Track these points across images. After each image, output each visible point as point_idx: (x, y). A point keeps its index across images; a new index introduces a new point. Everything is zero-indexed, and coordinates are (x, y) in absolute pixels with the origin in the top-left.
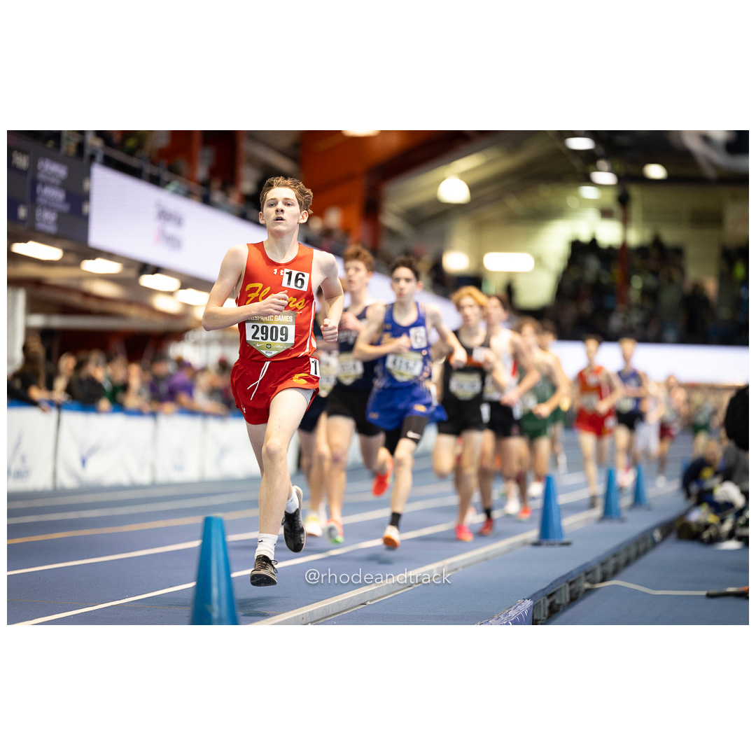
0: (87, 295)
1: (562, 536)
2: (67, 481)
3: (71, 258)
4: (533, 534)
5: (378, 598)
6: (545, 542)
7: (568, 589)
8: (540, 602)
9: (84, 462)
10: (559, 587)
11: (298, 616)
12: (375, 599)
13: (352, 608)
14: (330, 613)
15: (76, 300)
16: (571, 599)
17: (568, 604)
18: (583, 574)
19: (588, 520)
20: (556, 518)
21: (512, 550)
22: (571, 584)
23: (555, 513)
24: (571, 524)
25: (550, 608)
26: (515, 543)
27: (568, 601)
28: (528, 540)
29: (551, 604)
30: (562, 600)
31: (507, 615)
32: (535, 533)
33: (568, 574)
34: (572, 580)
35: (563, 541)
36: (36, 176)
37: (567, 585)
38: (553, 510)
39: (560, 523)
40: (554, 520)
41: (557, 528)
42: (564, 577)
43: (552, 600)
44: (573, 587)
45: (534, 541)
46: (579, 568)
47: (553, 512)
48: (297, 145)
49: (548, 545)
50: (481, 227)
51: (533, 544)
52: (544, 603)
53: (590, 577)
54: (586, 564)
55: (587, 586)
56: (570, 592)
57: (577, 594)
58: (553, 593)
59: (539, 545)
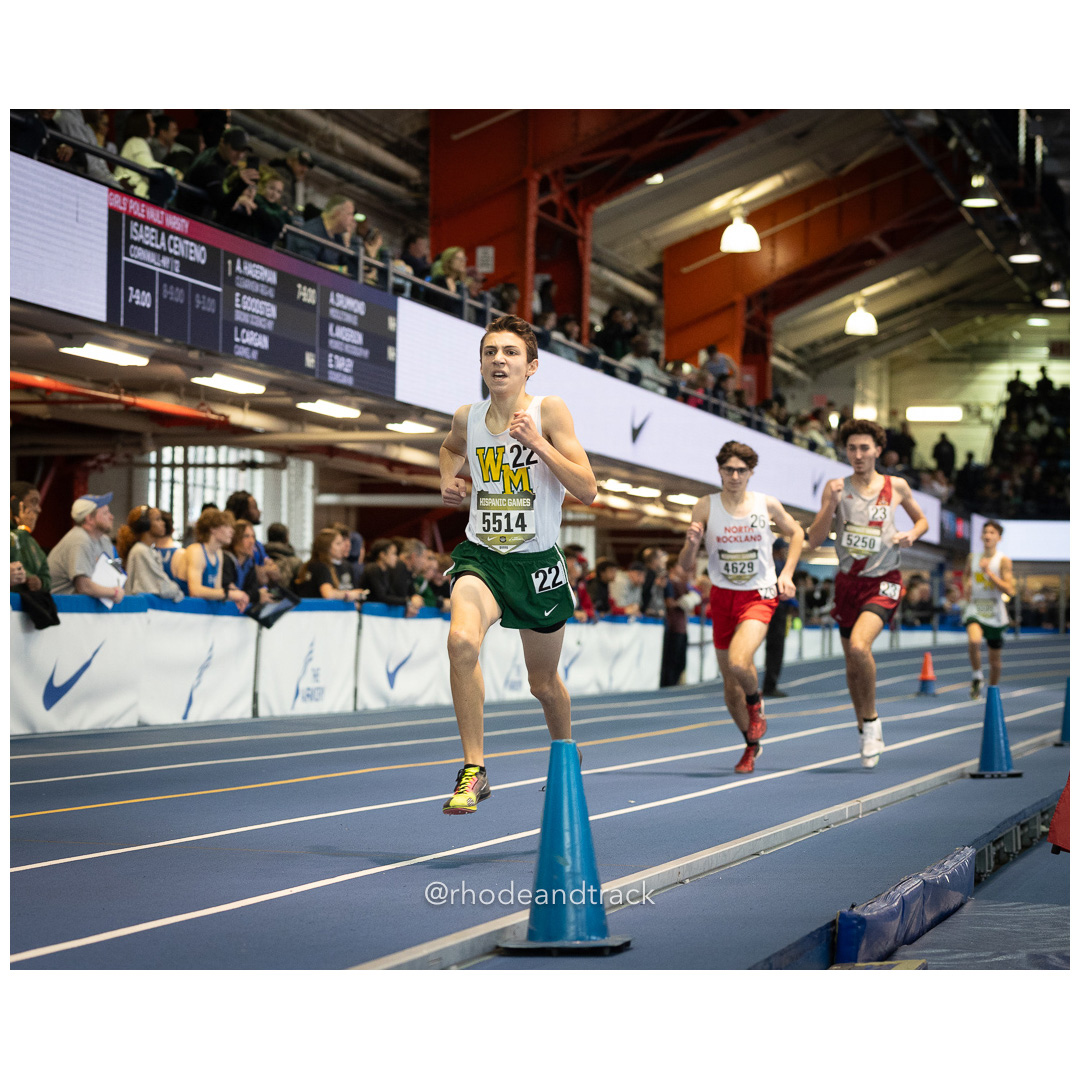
0: (393, 464)
1: (1009, 767)
2: (371, 702)
3: (372, 418)
4: (972, 764)
5: (775, 847)
6: (988, 774)
7: (1019, 833)
8: (984, 850)
9: (392, 677)
10: (1007, 831)
11: (673, 870)
12: (771, 848)
13: (741, 859)
14: (714, 866)
15: (380, 470)
16: (1023, 846)
17: (1020, 852)
18: (1039, 813)
19: (1042, 744)
20: (1002, 742)
21: (946, 783)
22: (1022, 826)
23: (1001, 735)
24: (1022, 748)
25: (997, 857)
26: (950, 775)
27: (1020, 848)
28: (966, 771)
29: (998, 852)
30: (1012, 847)
31: (942, 866)
32: (976, 761)
33: (1020, 814)
34: (1025, 821)
35: (1013, 771)
36: (328, 312)
37: (1019, 828)
38: (998, 731)
39: (1007, 748)
40: (1000, 744)
41: (1004, 754)
42: (1015, 817)
43: (998, 847)
44: (1026, 830)
45: (975, 771)
46: (1033, 806)
47: (998, 734)
48: (657, 269)
49: (993, 777)
50: (895, 368)
51: (973, 776)
52: (989, 851)
53: (1047, 817)
54: (1042, 801)
55: (1044, 829)
56: (1022, 837)
57: (1031, 839)
58: (1000, 839)
59: (981, 777)
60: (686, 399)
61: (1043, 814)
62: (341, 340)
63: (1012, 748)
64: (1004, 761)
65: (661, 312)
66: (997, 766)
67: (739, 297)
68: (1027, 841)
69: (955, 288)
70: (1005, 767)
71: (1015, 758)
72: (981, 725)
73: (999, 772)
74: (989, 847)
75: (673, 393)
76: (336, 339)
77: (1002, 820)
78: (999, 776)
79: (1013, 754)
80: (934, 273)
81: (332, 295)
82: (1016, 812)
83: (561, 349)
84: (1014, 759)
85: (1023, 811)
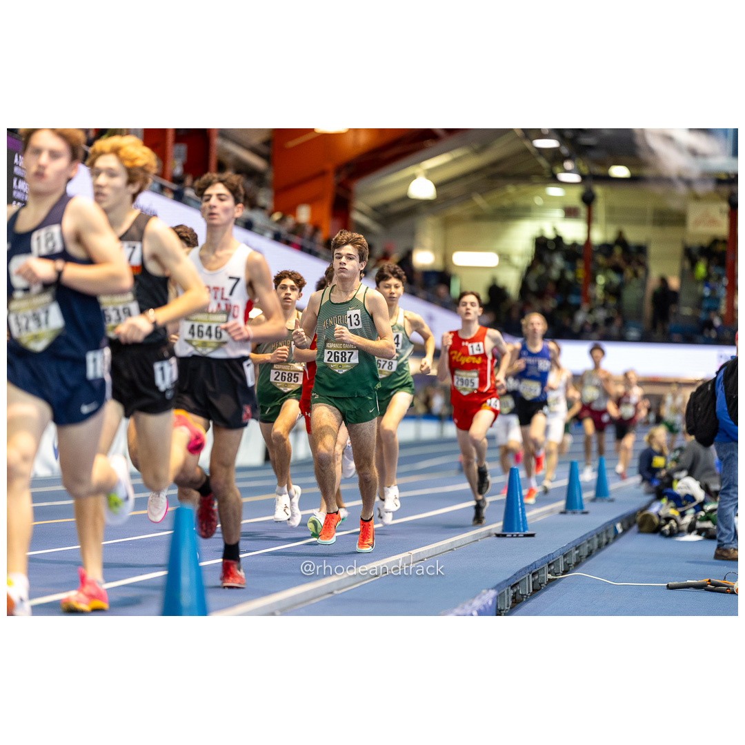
1: (525, 529)
4: (498, 526)
5: (345, 588)
6: (508, 534)
7: (531, 580)
8: (504, 592)
10: (522, 578)
12: (342, 589)
13: (319, 597)
14: (298, 602)
16: (533, 590)
17: (532, 594)
18: (547, 565)
19: (551, 511)
20: (520, 510)
21: (477, 541)
22: (534, 575)
23: (520, 504)
24: (535, 515)
25: (514, 598)
26: (480, 534)
27: (531, 591)
28: (493, 532)
29: (515, 594)
30: (526, 590)
31: (471, 604)
32: (501, 524)
33: (532, 565)
34: (536, 570)
35: (527, 532)
36: (13, 170)
37: (531, 575)
38: (517, 501)
39: (523, 514)
40: (518, 511)
41: (521, 519)
42: (528, 567)
43: (515, 590)
44: (537, 577)
45: (499, 531)
46: (542, 559)
47: (518, 504)
48: (267, 143)
49: (512, 536)
50: (447, 223)
51: (498, 536)
52: (508, 593)
53: (552, 567)
54: (549, 555)
55: (550, 576)
56: (533, 583)
57: (540, 584)
58: (516, 584)
59: (504, 536)
60: (288, 243)
61: (549, 565)
62: (22, 191)
63: (528, 515)
64: (521, 524)
65: (270, 176)
66: (516, 528)
67: (330, 166)
68: (537, 586)
69: (494, 164)
70: (522, 529)
71: (530, 522)
72: (503, 496)
73: (518, 533)
74: (508, 590)
75: (277, 238)
76: (18, 190)
77: (518, 569)
78: (517, 536)
79: (528, 519)
80: (477, 152)
81: (16, 156)
82: (529, 564)
83: (192, 202)
84: (528, 523)
85: (534, 563)
